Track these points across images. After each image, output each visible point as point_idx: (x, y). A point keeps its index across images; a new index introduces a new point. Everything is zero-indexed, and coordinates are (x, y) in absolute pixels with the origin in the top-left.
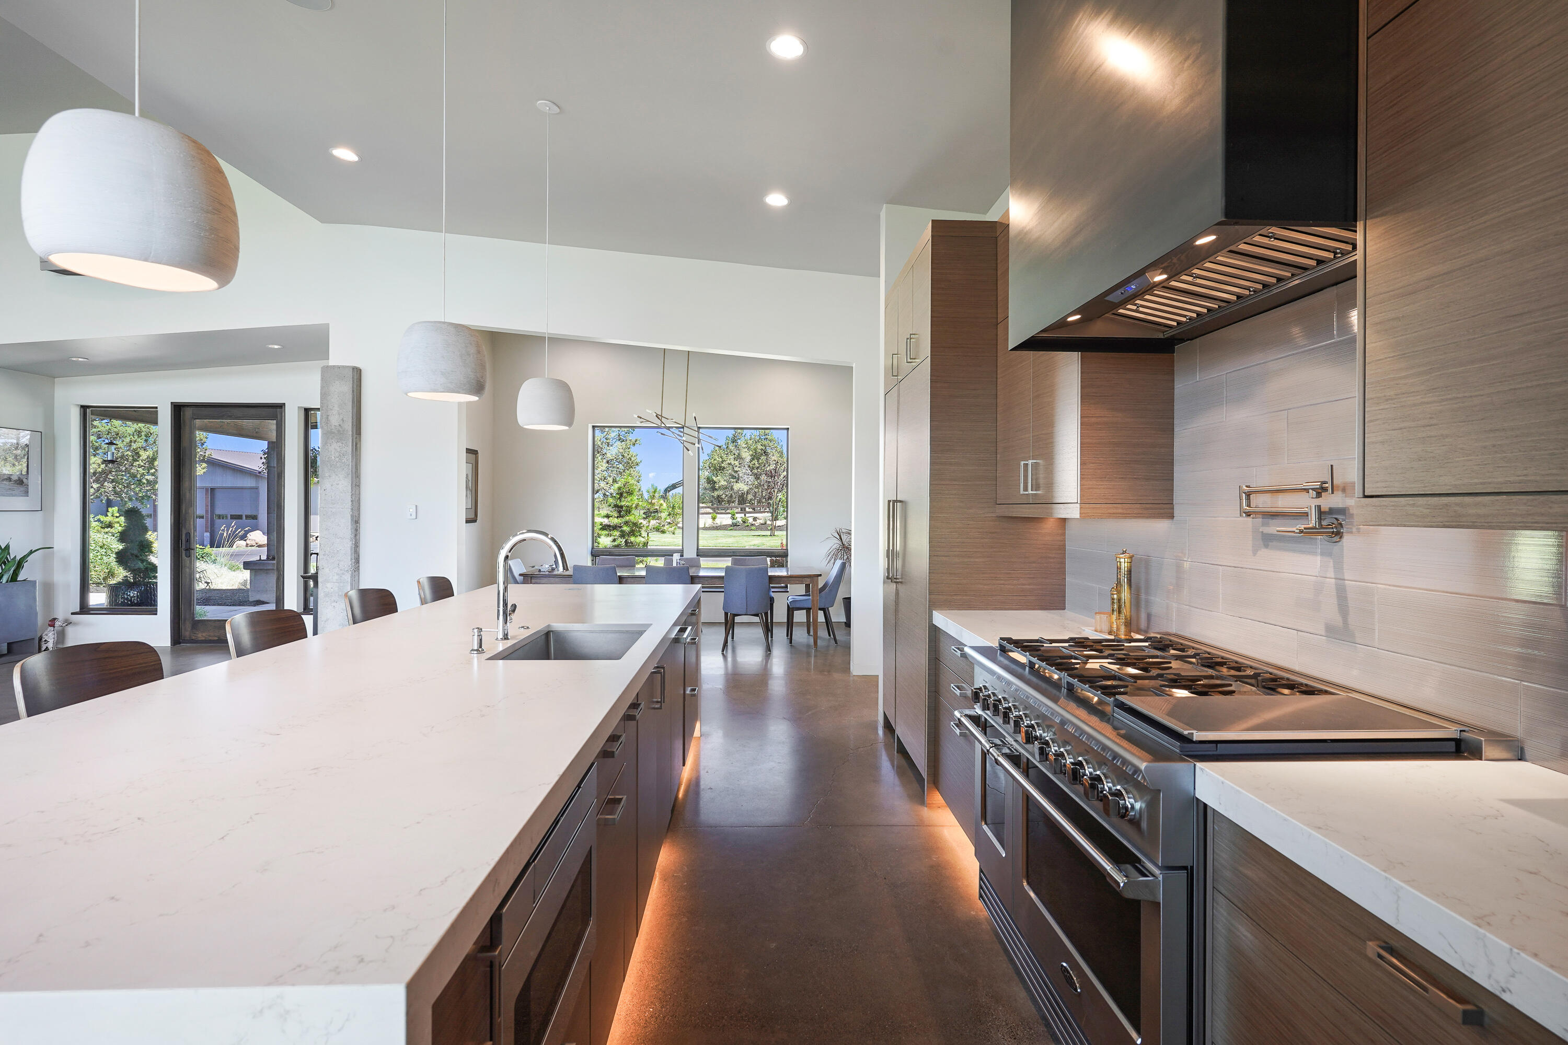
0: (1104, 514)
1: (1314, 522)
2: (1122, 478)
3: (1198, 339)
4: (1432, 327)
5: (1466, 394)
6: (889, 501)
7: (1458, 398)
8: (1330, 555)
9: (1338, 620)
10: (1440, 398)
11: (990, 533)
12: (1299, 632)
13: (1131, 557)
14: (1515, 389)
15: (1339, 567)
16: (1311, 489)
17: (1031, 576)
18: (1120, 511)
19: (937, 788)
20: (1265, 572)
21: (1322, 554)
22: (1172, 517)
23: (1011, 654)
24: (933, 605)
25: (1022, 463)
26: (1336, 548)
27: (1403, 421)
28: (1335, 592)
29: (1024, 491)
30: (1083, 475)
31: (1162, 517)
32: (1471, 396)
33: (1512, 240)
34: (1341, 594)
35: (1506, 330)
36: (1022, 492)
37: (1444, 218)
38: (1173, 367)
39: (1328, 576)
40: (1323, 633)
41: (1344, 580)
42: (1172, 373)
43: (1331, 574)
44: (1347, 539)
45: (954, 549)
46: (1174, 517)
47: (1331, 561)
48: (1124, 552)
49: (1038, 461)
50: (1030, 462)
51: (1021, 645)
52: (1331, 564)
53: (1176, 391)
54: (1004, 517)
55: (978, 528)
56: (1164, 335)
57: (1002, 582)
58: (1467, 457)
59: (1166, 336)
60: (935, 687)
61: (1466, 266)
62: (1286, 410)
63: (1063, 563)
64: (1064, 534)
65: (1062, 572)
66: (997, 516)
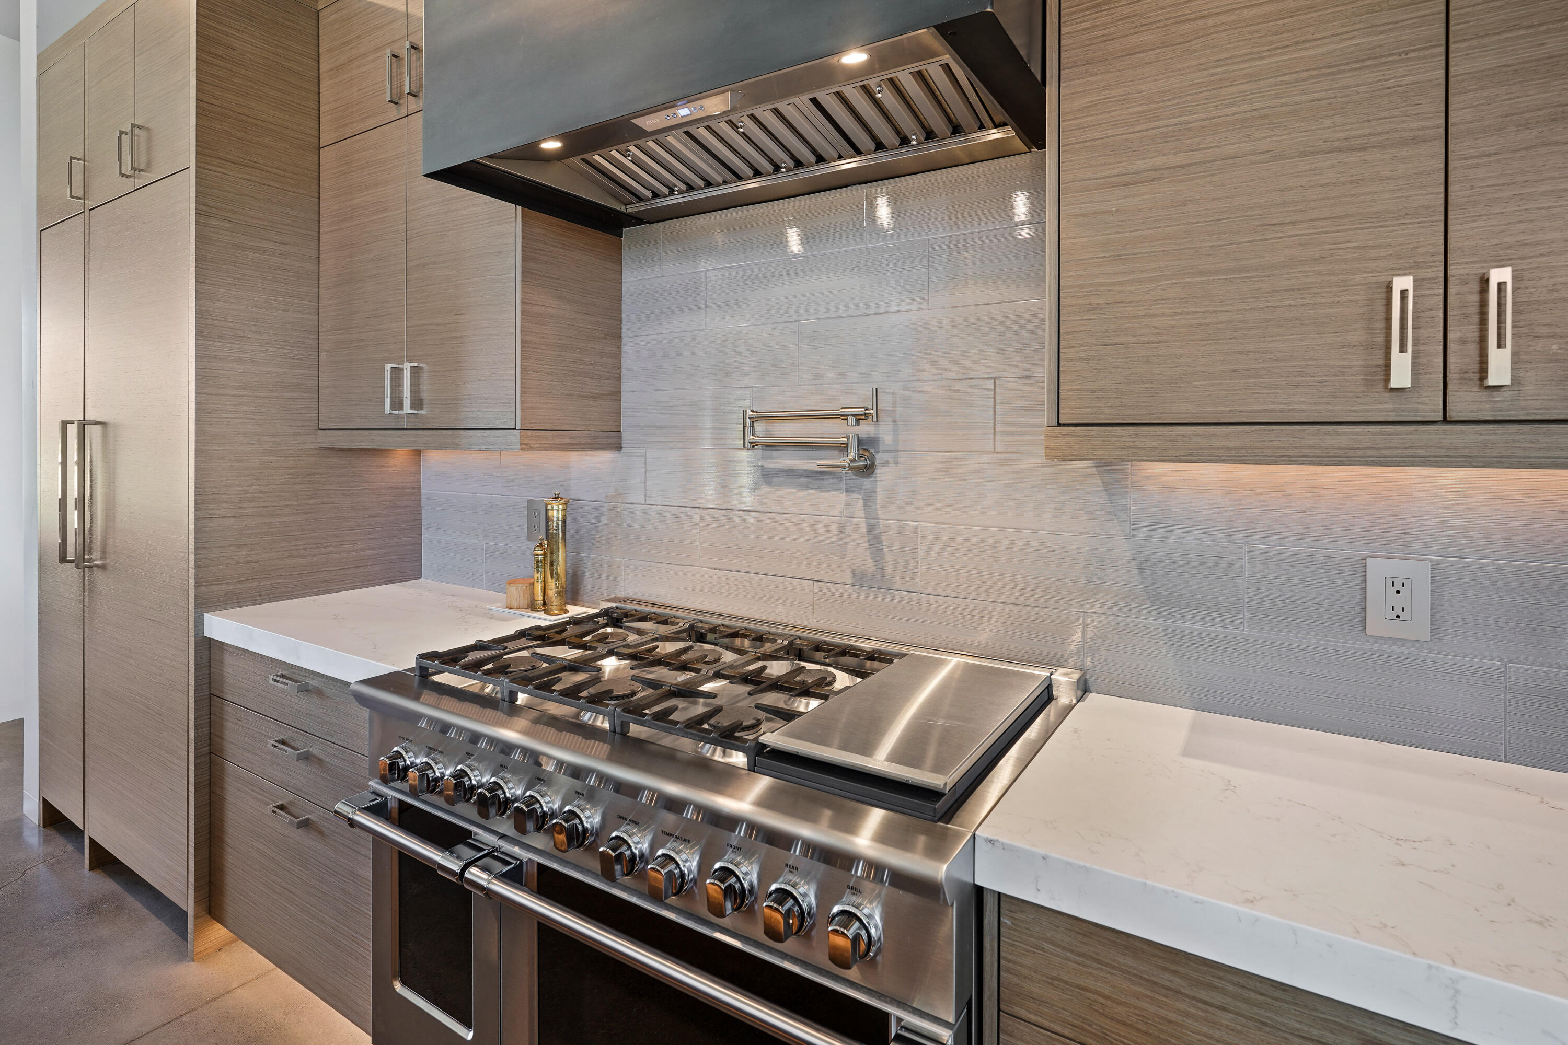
0: (549, 444)
1: (853, 454)
2: (569, 395)
3: (661, 224)
4: (1159, 227)
5: (1208, 309)
6: (65, 424)
7: (1197, 312)
8: (858, 490)
9: (869, 566)
10: (1172, 311)
11: (310, 475)
12: (815, 583)
13: (566, 504)
14: (1274, 307)
15: (870, 505)
16: (851, 415)
17: (373, 536)
18: (567, 440)
19: (215, 919)
20: (768, 514)
21: (848, 490)
22: (619, 448)
23: (437, 678)
24: (205, 604)
25: (388, 367)
26: (866, 483)
27: (1118, 336)
28: (866, 533)
29: (393, 408)
30: (525, 388)
31: (611, 447)
32: (1215, 312)
33: (1269, 139)
34: (874, 534)
35: (1262, 240)
36: (387, 409)
37: (1176, 101)
38: (621, 254)
39: (856, 516)
40: (850, 581)
41: (878, 519)
42: (619, 262)
43: (860, 511)
44: (880, 471)
45: (246, 505)
46: (621, 448)
47: (861, 498)
48: (556, 497)
49: (420, 365)
50: (407, 366)
51: (451, 659)
52: (861, 502)
53: (624, 287)
54: (332, 449)
55: (289, 468)
56: (626, 209)
57: (329, 550)
58: (1209, 380)
59: (629, 211)
60: (210, 745)
61: (1208, 162)
62: (796, 321)
63: (418, 513)
64: (418, 473)
65: (416, 527)
66: (320, 449)
